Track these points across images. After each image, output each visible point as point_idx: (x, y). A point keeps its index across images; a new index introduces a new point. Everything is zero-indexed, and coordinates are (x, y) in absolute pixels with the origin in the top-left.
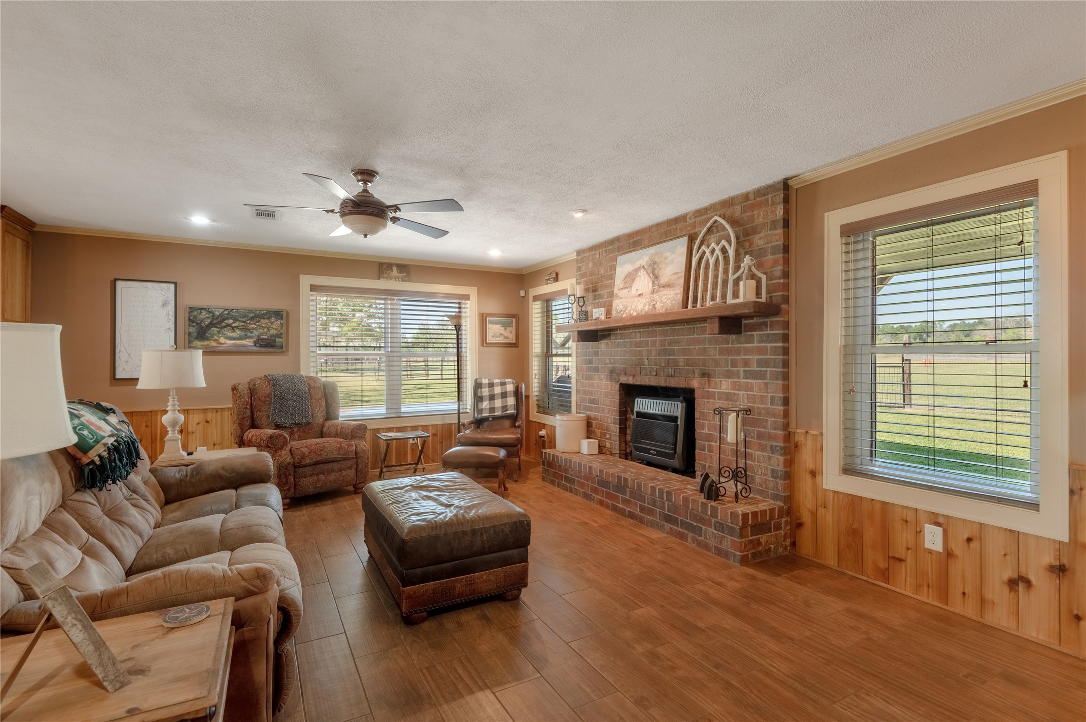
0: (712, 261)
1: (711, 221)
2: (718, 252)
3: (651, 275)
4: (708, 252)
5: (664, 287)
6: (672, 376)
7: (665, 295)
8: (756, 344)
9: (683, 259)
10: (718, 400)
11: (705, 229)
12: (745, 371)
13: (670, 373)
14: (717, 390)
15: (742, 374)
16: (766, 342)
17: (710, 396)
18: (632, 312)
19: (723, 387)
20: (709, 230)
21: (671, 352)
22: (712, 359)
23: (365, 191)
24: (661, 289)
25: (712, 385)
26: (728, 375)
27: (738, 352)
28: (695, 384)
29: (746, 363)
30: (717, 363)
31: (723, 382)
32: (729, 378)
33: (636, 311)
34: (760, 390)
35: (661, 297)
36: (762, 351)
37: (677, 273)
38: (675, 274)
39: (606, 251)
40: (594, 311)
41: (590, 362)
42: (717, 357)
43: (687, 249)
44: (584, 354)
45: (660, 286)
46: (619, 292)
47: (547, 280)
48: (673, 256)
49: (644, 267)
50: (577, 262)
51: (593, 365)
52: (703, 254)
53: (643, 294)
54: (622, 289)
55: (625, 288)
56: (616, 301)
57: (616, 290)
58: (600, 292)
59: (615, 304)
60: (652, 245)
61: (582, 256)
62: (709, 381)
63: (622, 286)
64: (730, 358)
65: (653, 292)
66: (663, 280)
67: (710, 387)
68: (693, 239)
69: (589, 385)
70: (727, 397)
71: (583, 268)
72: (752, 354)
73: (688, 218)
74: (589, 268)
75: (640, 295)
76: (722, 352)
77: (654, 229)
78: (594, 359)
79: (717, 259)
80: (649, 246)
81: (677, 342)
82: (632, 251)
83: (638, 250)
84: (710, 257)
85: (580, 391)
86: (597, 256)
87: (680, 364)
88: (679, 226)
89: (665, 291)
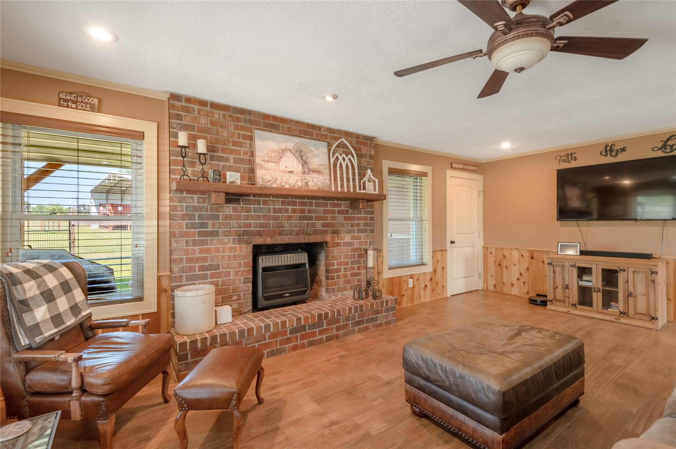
0: (344, 165)
1: (341, 140)
2: (347, 159)
3: (300, 159)
4: (341, 159)
5: (313, 171)
6: (310, 235)
7: (315, 177)
8: (362, 215)
9: (327, 157)
10: (343, 246)
11: (337, 143)
12: (357, 229)
13: (309, 233)
14: (342, 241)
15: (356, 231)
16: (367, 214)
17: (338, 245)
18: (283, 184)
19: (346, 239)
20: (338, 146)
21: (310, 218)
22: (340, 223)
24: (311, 172)
25: (340, 238)
26: (349, 232)
27: (353, 219)
28: (328, 238)
29: (358, 225)
30: (342, 225)
31: (346, 236)
32: (349, 233)
33: (288, 184)
34: (365, 239)
35: (313, 178)
36: (365, 219)
37: (323, 165)
38: (321, 165)
39: (231, 116)
40: (228, 174)
41: (203, 225)
42: (343, 221)
43: (326, 150)
44: (191, 217)
45: (310, 170)
46: (263, 163)
47: (66, 100)
48: (317, 152)
49: (290, 151)
50: (171, 107)
51: (209, 229)
52: (337, 158)
53: (293, 172)
54: (268, 161)
55: (272, 162)
56: (261, 171)
57: (258, 160)
58: (220, 154)
59: (259, 173)
60: (292, 135)
61: (184, 104)
62: (338, 236)
63: (266, 159)
64: (350, 222)
65: (304, 173)
66: (312, 167)
67: (338, 239)
68: (329, 146)
69: (201, 251)
70: (348, 244)
71: (188, 119)
72: (361, 220)
73: (322, 130)
74: (199, 123)
75: (290, 172)
76: (345, 219)
77: (294, 124)
78: (210, 222)
79: (347, 165)
80: (288, 135)
81: (315, 211)
82: (271, 131)
83: (277, 133)
84: (342, 162)
85: (181, 260)
86: (216, 116)
87: (318, 226)
88: (315, 132)
89: (315, 175)
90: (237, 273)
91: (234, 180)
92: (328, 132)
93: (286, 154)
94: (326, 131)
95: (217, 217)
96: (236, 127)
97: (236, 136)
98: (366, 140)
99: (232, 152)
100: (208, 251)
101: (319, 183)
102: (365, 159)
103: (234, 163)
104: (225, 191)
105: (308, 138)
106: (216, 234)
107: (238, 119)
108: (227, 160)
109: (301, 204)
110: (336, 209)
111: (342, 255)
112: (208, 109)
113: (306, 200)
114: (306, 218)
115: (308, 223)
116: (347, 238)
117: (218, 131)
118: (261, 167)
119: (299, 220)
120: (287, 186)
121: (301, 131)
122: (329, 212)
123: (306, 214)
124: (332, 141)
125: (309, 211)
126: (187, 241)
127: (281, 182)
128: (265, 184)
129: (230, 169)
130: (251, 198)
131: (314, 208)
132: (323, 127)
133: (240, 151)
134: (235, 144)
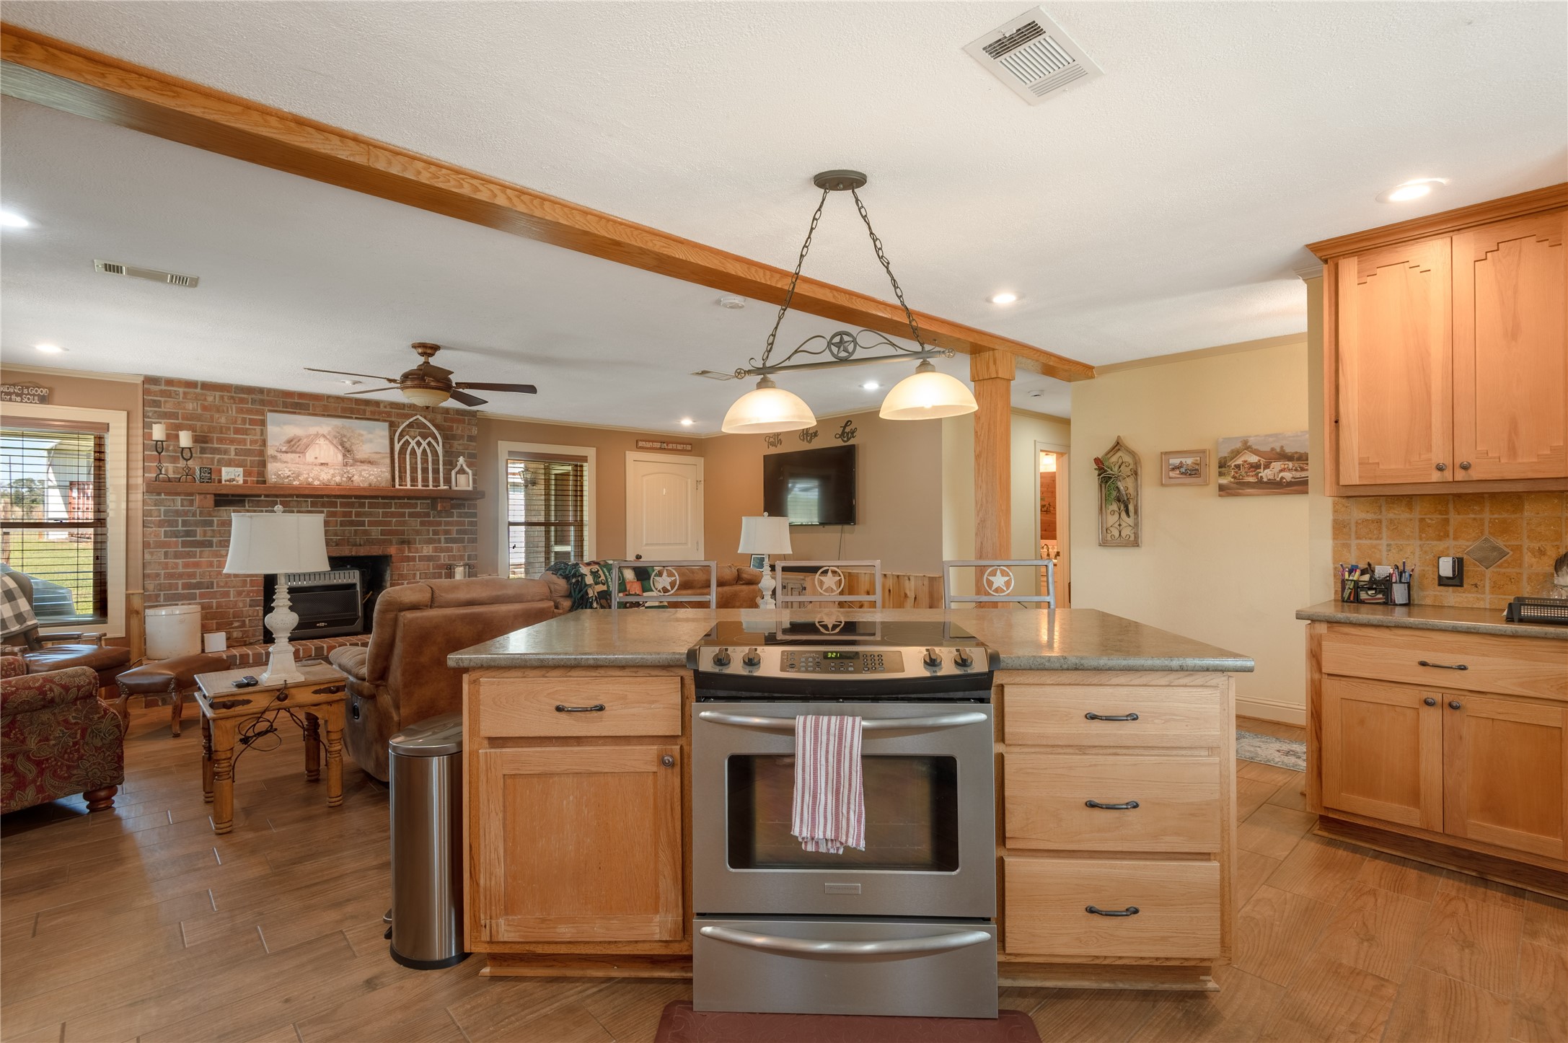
0: (419, 452)
1: (415, 418)
2: (424, 444)
3: (340, 447)
4: (413, 443)
5: (362, 462)
6: (360, 545)
7: (365, 470)
8: (455, 519)
9: (387, 442)
10: (419, 561)
11: (408, 422)
12: (445, 538)
13: (358, 543)
14: (417, 555)
15: (443, 540)
16: (463, 518)
17: (409, 559)
18: (310, 480)
19: (424, 551)
20: (410, 426)
21: (362, 524)
22: (413, 529)
23: (427, 363)
24: (358, 464)
25: (413, 550)
26: (430, 541)
27: (439, 524)
28: (392, 550)
29: (447, 532)
30: (418, 532)
31: (425, 548)
32: (431, 544)
33: (319, 480)
34: (459, 551)
35: (361, 472)
36: (458, 523)
37: (380, 453)
38: (376, 453)
39: (232, 398)
40: (224, 470)
41: (188, 534)
42: (418, 528)
43: (386, 433)
44: (172, 523)
45: (356, 461)
46: (279, 455)
47: (9, 394)
48: (370, 436)
49: (324, 436)
50: (146, 392)
51: (198, 538)
52: (407, 443)
53: (327, 464)
54: (287, 452)
55: (292, 452)
56: (275, 464)
57: (270, 451)
58: (216, 446)
59: (272, 468)
60: (329, 416)
61: (163, 387)
62: (409, 548)
63: (284, 449)
64: (431, 528)
65: (346, 465)
66: (360, 456)
67: (410, 552)
68: (393, 426)
69: (186, 565)
70: (429, 558)
71: (168, 405)
72: (452, 526)
73: (382, 405)
74: (184, 409)
75: (322, 464)
76: (422, 524)
77: (333, 400)
78: (199, 530)
79: (424, 451)
80: (323, 415)
81: (370, 514)
82: (295, 413)
83: (304, 414)
84: (416, 448)
85: (158, 575)
86: (210, 399)
87: (373, 534)
88: (369, 409)
89: (365, 467)
90: (239, 594)
91: (233, 477)
92: (391, 408)
93: (317, 442)
94: (388, 407)
95: (210, 523)
96: (240, 411)
97: (239, 422)
98: (462, 415)
99: (232, 441)
100: (197, 565)
101: (372, 477)
102: (461, 442)
103: (236, 455)
104: (214, 492)
105: (356, 418)
106: (210, 544)
107: (242, 401)
108: (226, 452)
109: (343, 505)
110: (407, 511)
111: (418, 573)
112: (198, 390)
113: (353, 500)
114: (352, 523)
115: (355, 530)
116: (427, 550)
117: (212, 417)
118: (274, 458)
119: (341, 525)
120: (316, 483)
121: (344, 410)
122: (393, 515)
123: (354, 518)
124: (399, 420)
125: (358, 514)
126: (166, 553)
127: (307, 478)
128: (281, 482)
129: (230, 464)
130: (263, 498)
131: (367, 509)
132: (382, 402)
133: (245, 439)
134: (237, 431)
